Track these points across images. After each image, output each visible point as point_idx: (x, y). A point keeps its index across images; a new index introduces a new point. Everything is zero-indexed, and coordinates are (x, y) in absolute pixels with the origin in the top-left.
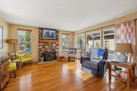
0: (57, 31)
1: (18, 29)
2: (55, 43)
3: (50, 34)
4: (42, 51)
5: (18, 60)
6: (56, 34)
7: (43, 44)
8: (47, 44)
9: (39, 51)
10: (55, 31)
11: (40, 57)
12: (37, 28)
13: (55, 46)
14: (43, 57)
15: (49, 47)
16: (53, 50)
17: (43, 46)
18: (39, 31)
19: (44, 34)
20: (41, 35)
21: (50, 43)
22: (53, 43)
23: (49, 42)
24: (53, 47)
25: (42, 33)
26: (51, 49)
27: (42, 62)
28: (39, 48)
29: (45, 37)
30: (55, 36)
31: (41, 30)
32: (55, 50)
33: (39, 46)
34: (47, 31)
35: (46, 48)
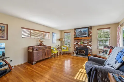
0: (90, 28)
1: (64, 33)
2: (88, 40)
3: (82, 32)
4: (76, 47)
5: (60, 50)
6: (88, 31)
7: (77, 41)
8: (80, 41)
9: (74, 46)
10: (87, 29)
11: (74, 51)
12: (73, 29)
13: (87, 43)
14: (76, 51)
15: (81, 44)
16: (85, 46)
17: (76, 43)
18: (74, 32)
19: (77, 33)
20: (75, 34)
21: (83, 40)
22: (85, 40)
23: (81, 39)
24: (85, 44)
25: (76, 32)
26: (83, 45)
27: (75, 55)
28: (74, 44)
29: (78, 35)
30: (87, 33)
31: (75, 31)
32: (88, 46)
33: (74, 42)
34: (79, 30)
35: (79, 44)
